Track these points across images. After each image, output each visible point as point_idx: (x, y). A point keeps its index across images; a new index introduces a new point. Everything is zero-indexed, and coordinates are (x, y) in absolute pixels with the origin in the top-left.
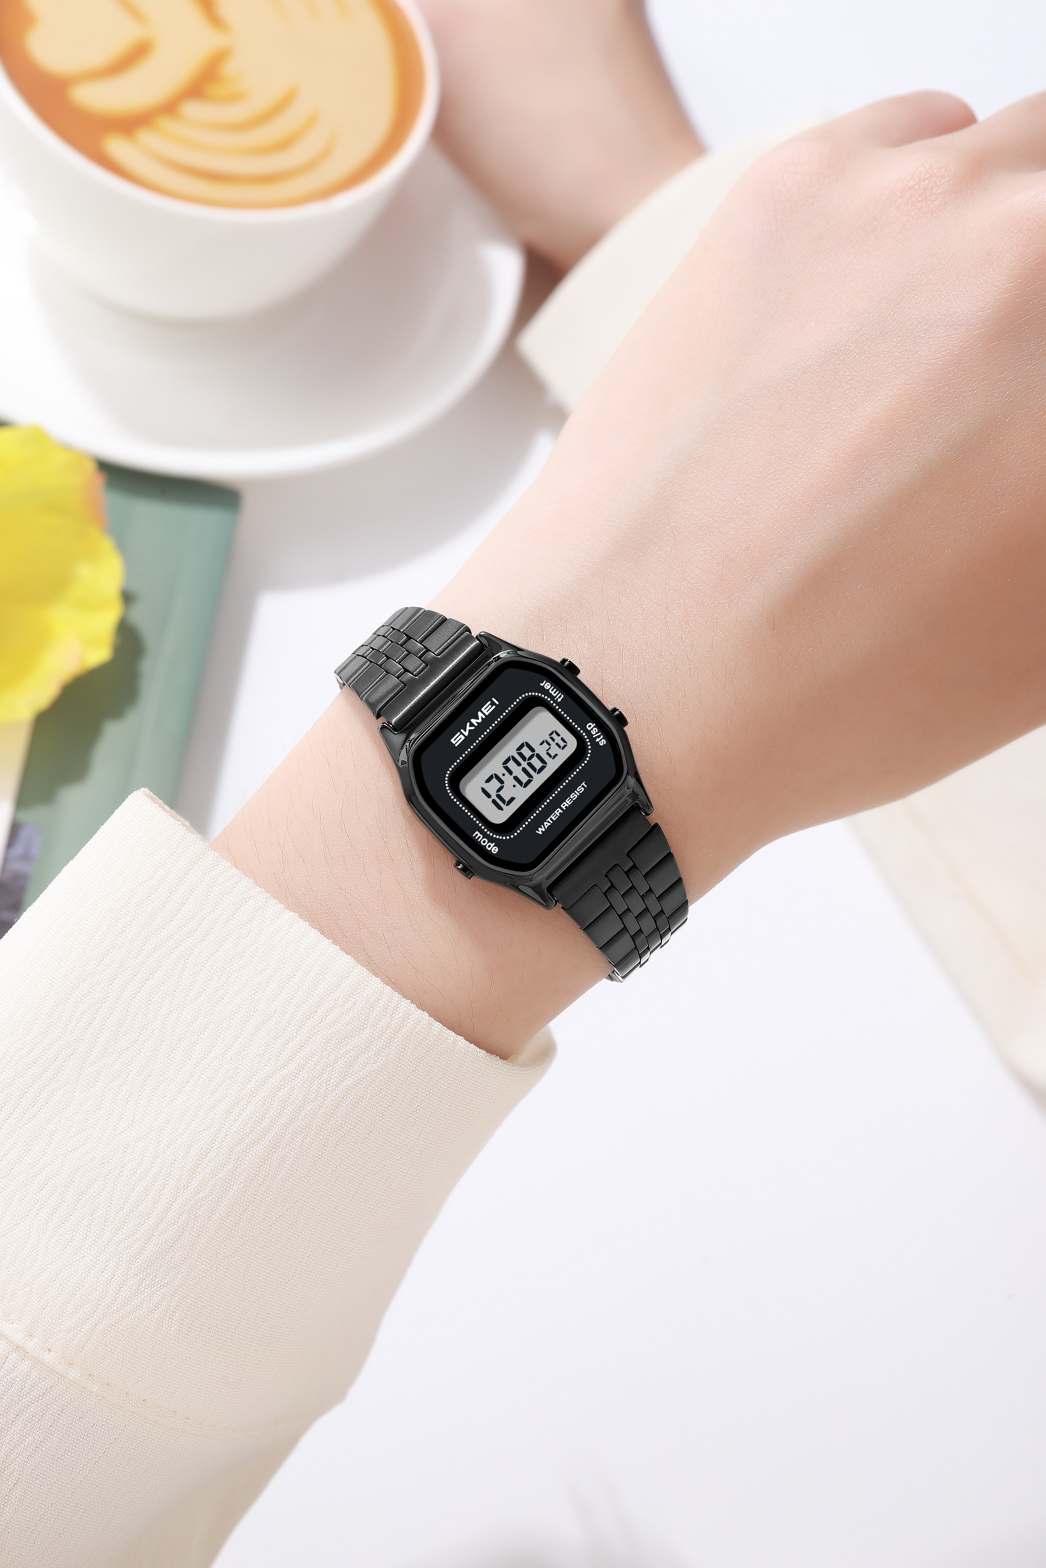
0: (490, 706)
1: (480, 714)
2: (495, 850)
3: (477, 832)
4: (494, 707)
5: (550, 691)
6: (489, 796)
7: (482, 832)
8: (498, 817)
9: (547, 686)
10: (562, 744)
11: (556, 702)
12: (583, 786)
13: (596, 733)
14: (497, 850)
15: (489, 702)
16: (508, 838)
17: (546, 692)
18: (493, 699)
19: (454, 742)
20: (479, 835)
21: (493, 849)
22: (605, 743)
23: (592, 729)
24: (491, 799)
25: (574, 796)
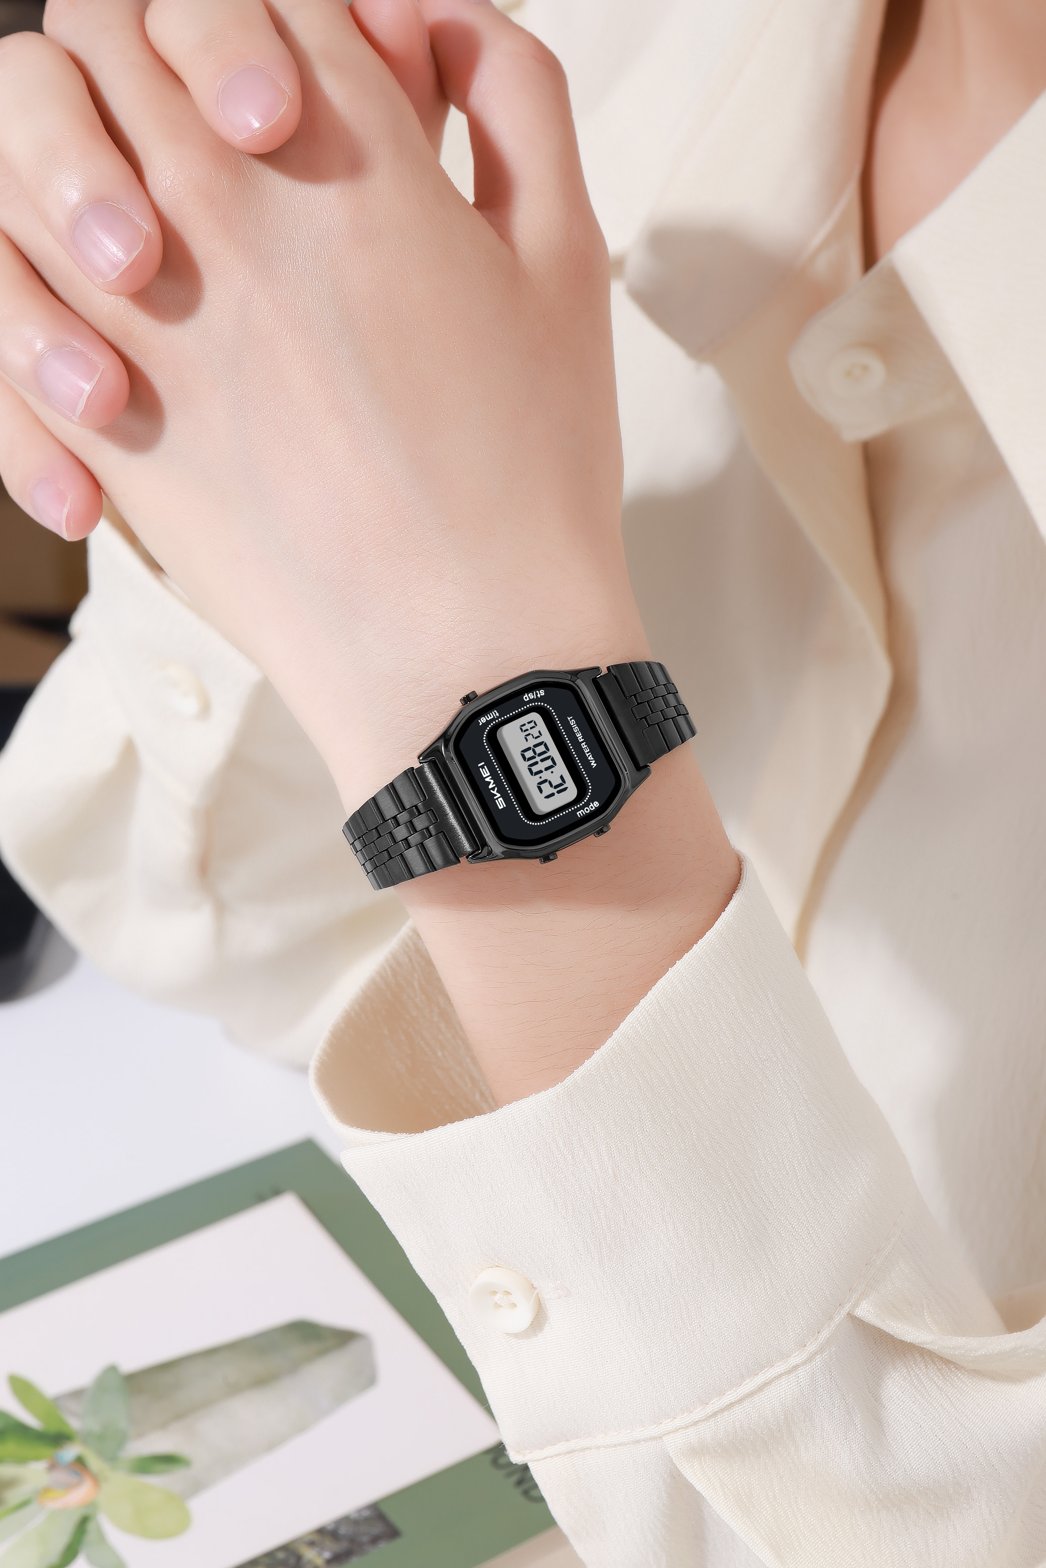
0: (484, 769)
1: (487, 780)
2: (596, 804)
3: (578, 813)
4: (485, 767)
5: (488, 719)
6: (553, 795)
7: (579, 809)
8: (572, 792)
9: (483, 720)
10: (532, 724)
11: (498, 718)
12: (571, 719)
13: (533, 695)
14: (597, 803)
15: (481, 769)
16: (590, 791)
17: (488, 722)
18: (479, 765)
19: (502, 807)
20: (580, 812)
21: (595, 805)
22: (543, 691)
23: (529, 697)
24: (556, 794)
25: (576, 729)
